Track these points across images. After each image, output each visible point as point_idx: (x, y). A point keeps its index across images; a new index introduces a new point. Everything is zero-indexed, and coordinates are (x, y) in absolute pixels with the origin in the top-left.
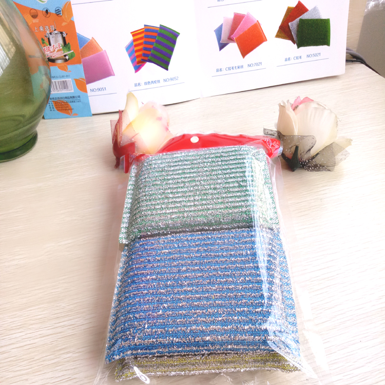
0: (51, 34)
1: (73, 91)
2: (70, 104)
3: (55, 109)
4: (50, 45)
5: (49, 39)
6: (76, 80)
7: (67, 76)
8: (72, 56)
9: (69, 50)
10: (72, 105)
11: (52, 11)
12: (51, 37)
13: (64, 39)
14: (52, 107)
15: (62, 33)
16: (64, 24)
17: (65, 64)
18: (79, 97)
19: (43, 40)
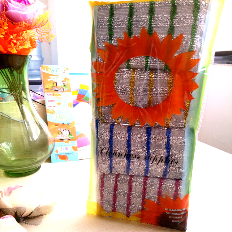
1: (70, 151)
2: (67, 156)
3: (59, 158)
4: (62, 134)
6: (73, 147)
7: (68, 145)
8: (72, 138)
9: (71, 136)
11: (66, 123)
12: (63, 132)
13: (69, 132)
14: (57, 158)
15: (69, 130)
16: (70, 127)
17: (68, 141)
18: (73, 153)
19: (59, 133)
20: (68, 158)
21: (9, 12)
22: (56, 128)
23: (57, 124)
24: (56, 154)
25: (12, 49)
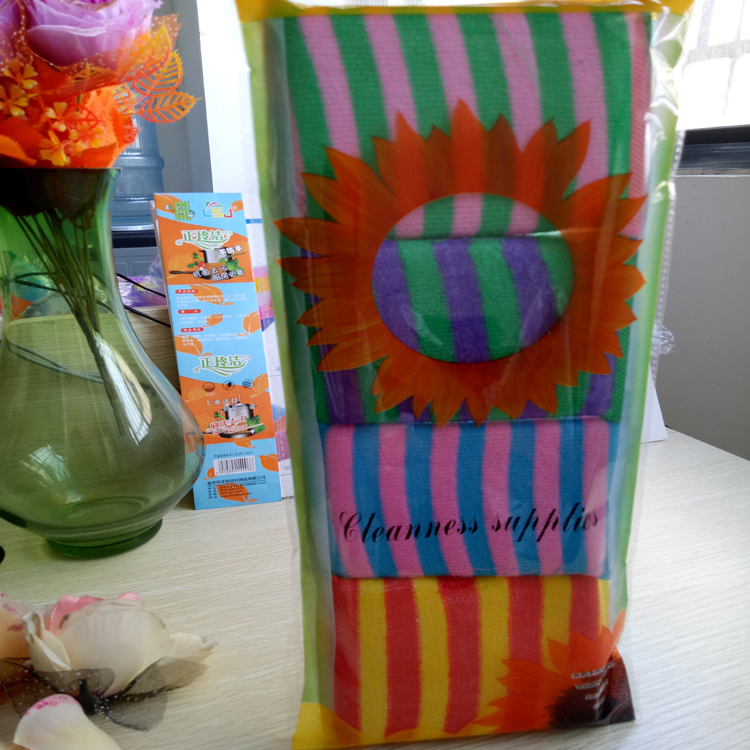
0: (231, 407)
1: (254, 470)
2: (246, 487)
3: (218, 495)
4: (227, 418)
5: (226, 413)
6: (262, 457)
7: (248, 453)
8: (260, 429)
9: (257, 422)
10: (248, 488)
11: (238, 382)
12: (230, 410)
13: (251, 412)
14: (213, 493)
15: (248, 405)
16: (253, 396)
17: (248, 438)
18: (264, 477)
19: (217, 413)
20: (248, 494)
21: (40, 32)
22: (206, 398)
23: (209, 386)
24: (211, 480)
25: (53, 153)
